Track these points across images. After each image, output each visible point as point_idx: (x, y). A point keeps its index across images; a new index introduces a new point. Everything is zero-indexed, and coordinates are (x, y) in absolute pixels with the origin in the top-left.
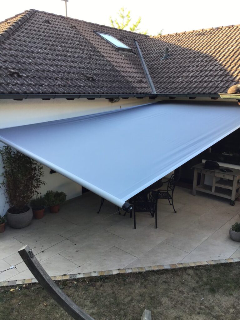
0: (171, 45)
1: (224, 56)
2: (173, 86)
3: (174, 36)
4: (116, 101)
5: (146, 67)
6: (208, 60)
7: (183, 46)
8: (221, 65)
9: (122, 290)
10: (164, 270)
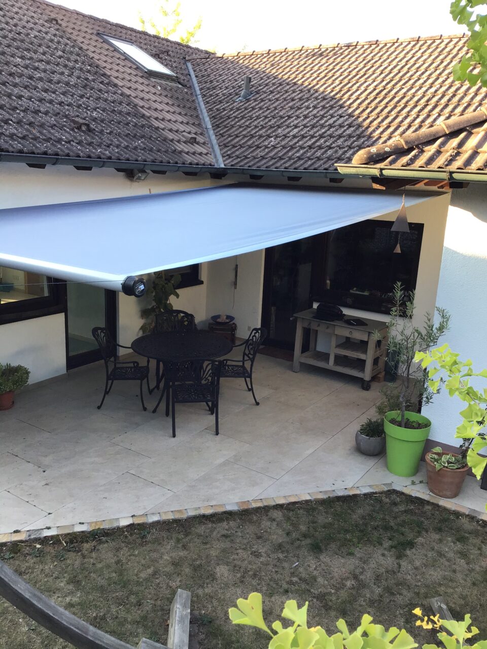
0: (257, 73)
1: (358, 99)
2: (257, 154)
3: (265, 55)
4: (139, 178)
5: (206, 114)
6: (328, 106)
7: (280, 76)
8: (350, 115)
9: (136, 557)
10: (225, 512)
